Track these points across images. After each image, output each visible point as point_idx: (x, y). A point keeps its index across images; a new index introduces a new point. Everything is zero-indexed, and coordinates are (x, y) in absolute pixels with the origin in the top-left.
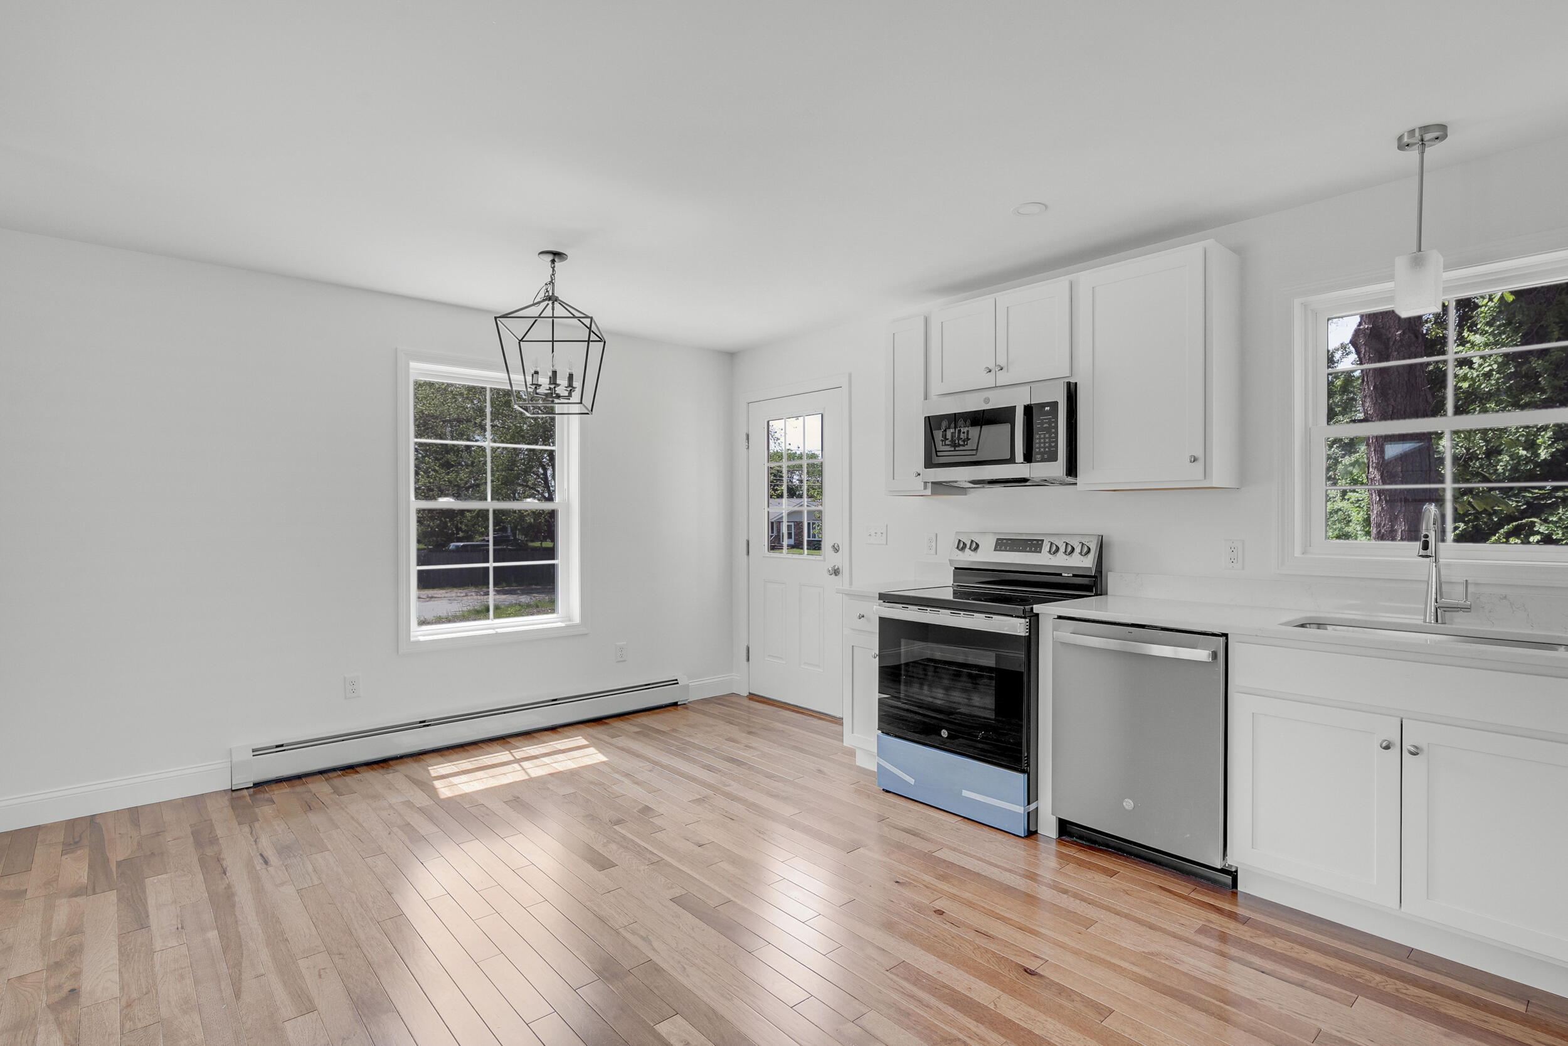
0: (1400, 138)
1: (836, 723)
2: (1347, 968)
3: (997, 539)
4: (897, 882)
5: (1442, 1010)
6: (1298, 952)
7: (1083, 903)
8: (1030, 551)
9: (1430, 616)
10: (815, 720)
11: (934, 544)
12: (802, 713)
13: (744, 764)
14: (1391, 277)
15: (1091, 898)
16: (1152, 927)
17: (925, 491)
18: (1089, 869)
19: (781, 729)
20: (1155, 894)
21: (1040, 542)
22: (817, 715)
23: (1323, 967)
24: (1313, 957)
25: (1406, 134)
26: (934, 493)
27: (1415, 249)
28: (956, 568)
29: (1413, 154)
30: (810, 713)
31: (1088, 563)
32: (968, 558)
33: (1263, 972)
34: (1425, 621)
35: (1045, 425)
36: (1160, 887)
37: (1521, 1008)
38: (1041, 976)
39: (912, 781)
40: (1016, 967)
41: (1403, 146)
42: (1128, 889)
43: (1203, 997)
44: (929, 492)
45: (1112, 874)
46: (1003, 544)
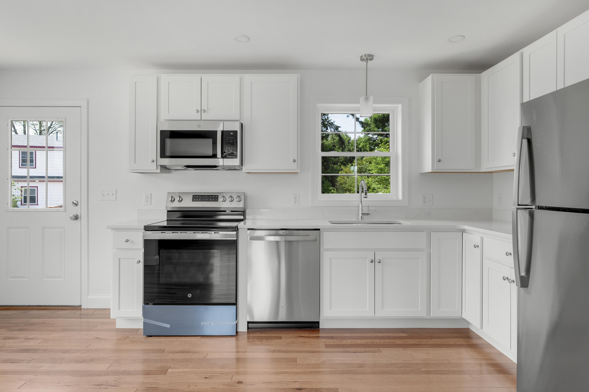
0: (362, 57)
1: (78, 309)
2: (369, 341)
3: (193, 195)
4: (206, 378)
5: (397, 343)
6: (354, 342)
7: (284, 353)
8: (212, 201)
9: (360, 218)
10: (60, 311)
11: (149, 199)
12: (45, 309)
13: (38, 350)
14: (359, 103)
15: (285, 350)
16: (314, 352)
17: (157, 170)
18: (271, 339)
19: (42, 322)
20: (300, 340)
21: (217, 196)
22: (59, 308)
23: (364, 344)
24: (359, 342)
25: (364, 56)
26: (161, 172)
27: (365, 94)
28: (168, 211)
29: (364, 63)
30: (52, 308)
31: (240, 205)
32: (176, 205)
33: (355, 353)
34: (358, 220)
35: (231, 141)
36: (299, 336)
37: (406, 335)
38: (305, 389)
39: (168, 326)
40: (293, 390)
41: (362, 60)
42: (292, 341)
43: (353, 369)
44: (159, 171)
45: (280, 338)
46: (196, 198)
